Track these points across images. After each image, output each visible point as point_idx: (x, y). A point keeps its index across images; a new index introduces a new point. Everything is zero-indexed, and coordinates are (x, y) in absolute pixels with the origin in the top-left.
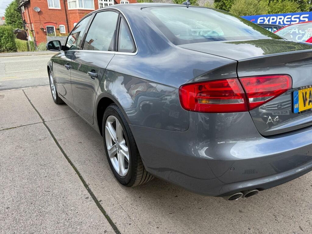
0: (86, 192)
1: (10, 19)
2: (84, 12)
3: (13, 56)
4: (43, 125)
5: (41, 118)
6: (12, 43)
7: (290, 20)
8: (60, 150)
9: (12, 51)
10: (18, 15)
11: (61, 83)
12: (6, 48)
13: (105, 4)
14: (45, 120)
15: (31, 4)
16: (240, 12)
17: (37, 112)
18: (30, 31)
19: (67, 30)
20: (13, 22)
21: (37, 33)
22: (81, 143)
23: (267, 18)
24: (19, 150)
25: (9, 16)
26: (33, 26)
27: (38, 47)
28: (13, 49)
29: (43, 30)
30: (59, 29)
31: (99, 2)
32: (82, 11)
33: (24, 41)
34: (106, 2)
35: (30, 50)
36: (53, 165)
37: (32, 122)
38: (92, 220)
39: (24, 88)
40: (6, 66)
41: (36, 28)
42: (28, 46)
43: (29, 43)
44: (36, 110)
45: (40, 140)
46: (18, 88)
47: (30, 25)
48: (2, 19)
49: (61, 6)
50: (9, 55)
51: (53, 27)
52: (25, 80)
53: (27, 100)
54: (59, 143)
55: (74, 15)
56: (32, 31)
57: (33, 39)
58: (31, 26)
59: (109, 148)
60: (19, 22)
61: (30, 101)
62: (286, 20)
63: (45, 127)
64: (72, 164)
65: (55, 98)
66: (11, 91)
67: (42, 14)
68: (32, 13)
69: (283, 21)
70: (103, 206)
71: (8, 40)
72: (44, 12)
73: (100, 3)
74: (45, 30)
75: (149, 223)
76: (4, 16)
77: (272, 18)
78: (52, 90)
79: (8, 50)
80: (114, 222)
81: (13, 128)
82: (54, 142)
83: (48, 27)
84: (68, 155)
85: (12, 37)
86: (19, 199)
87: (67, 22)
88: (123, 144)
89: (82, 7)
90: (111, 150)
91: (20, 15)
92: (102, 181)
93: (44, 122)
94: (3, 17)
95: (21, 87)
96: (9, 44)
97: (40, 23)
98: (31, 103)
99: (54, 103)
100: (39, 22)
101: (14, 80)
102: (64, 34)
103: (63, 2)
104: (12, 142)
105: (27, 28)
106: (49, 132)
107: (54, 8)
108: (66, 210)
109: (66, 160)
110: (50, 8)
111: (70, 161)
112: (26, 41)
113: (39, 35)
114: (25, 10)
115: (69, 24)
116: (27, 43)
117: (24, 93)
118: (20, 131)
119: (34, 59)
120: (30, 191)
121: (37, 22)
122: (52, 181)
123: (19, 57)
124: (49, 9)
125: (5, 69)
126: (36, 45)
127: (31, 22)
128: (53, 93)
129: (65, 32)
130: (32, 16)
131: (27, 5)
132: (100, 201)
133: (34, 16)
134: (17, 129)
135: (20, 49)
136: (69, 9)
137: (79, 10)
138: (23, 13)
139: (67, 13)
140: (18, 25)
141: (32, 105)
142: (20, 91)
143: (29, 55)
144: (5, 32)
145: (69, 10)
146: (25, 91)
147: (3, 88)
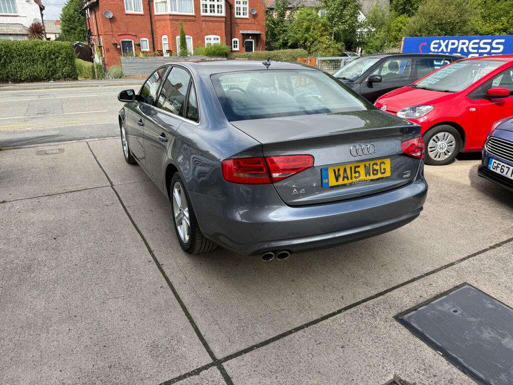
0: (150, 257)
1: (67, 24)
2: (177, 18)
3: (72, 87)
4: (111, 189)
5: (109, 180)
6: (71, 67)
7: (477, 46)
8: (128, 218)
9: (71, 79)
10: (79, 19)
11: (134, 135)
12: (63, 74)
13: (211, 5)
14: (113, 184)
15: (100, 7)
16: (431, 17)
17: (105, 173)
18: (97, 47)
19: (152, 46)
20: (72, 28)
21: (108, 50)
22: (152, 211)
23: (444, 42)
24: (85, 215)
25: (67, 20)
26: (101, 39)
27: (108, 73)
28: (72, 76)
29: (116, 46)
30: (139, 45)
31: (202, 2)
32: (175, 17)
33: (87, 62)
34: (212, 3)
35: (97, 77)
36: (120, 231)
37: (99, 186)
38: (151, 278)
39: (88, 140)
40: (63, 104)
41: (106, 43)
42: (93, 71)
43: (95, 67)
44: (103, 170)
45: (107, 206)
46: (81, 140)
47: (97, 37)
48: (55, 24)
49: (144, 10)
50: (67, 85)
51: (131, 41)
52: (89, 126)
53: (93, 157)
54: (128, 210)
55: (162, 22)
56: (100, 47)
57: (101, 61)
58: (99, 39)
59: (176, 215)
60: (80, 29)
61: (95, 158)
62: (471, 46)
63: (113, 191)
64: (139, 232)
65: (127, 156)
66: (72, 143)
67: (116, 22)
68: (100, 19)
69: (467, 48)
70: (163, 268)
71: (66, 63)
72: (118, 19)
73: (203, 4)
74: (119, 47)
75: (203, 284)
76: (59, 19)
77: (451, 41)
78: (123, 145)
79: (65, 77)
80: (171, 281)
81: (77, 191)
82: (122, 208)
83: (124, 41)
84: (136, 223)
85: (72, 59)
86: (85, 258)
87: (153, 34)
88: (186, 211)
89: (175, 11)
90: (177, 217)
91: (82, 18)
92: (168, 248)
93: (112, 186)
94: (58, 21)
95: (84, 138)
96: (67, 68)
97: (112, 36)
98: (97, 161)
99: (126, 162)
100: (111, 33)
101: (75, 126)
102: (146, 52)
103: (147, 3)
104: (77, 207)
105: (92, 42)
106: (117, 198)
107: (133, 12)
108: (129, 270)
109: (134, 227)
110: (128, 12)
111: (137, 229)
112: (90, 64)
113: (109, 54)
114: (91, 14)
115: (155, 36)
116: (93, 67)
117: (89, 146)
118: (85, 195)
119: (102, 93)
120: (96, 253)
121: (107, 33)
122: (118, 246)
123: (80, 89)
124: (126, 15)
125: (62, 109)
126: (105, 71)
127: (100, 33)
128: (125, 149)
129: (148, 50)
130: (101, 24)
131: (94, 7)
132: (162, 265)
133: (104, 25)
134: (82, 193)
135: (81, 75)
136: (156, 13)
137: (170, 15)
138: (88, 19)
139: (153, 20)
140: (79, 34)
141: (98, 163)
142: (83, 144)
143: (94, 86)
144: (61, 51)
145: (156, 16)
146: (89, 143)
147: (62, 138)
